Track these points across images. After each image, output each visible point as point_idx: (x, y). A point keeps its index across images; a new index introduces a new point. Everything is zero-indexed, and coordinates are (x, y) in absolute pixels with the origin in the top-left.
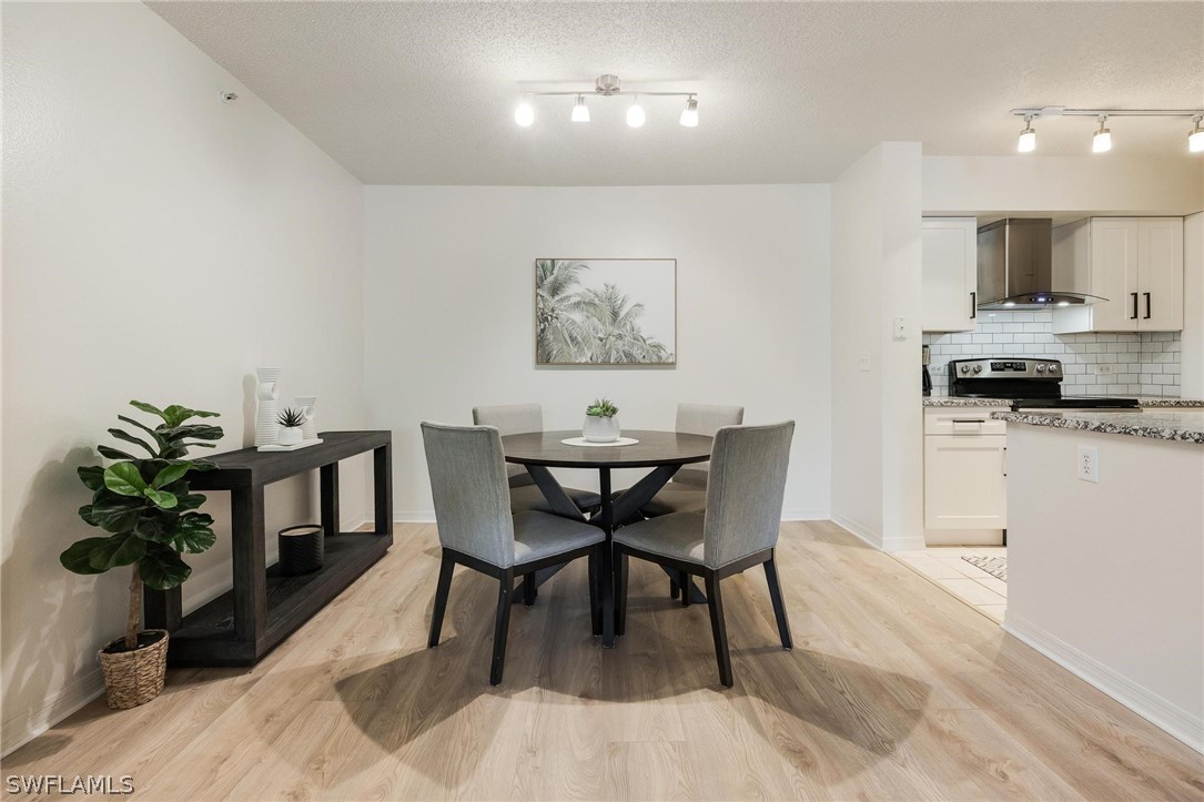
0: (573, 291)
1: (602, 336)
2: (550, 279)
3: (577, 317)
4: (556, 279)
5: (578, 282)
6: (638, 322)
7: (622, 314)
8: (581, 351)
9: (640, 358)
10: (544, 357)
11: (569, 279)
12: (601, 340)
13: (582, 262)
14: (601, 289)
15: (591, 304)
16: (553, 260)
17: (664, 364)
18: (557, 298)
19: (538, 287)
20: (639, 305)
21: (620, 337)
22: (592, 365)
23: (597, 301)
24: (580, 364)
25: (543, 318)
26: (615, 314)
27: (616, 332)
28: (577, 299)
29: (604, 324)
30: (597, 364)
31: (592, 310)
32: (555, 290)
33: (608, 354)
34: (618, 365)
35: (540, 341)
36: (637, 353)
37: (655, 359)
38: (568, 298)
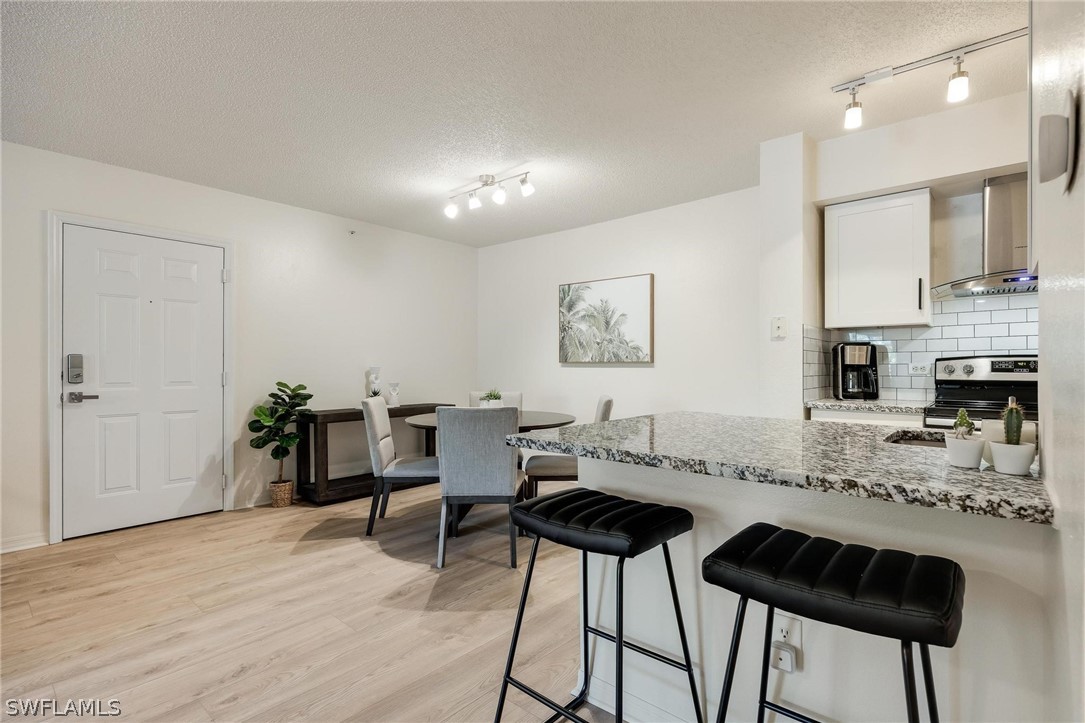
0: (581, 307)
1: (598, 340)
2: (568, 299)
3: (583, 326)
4: (571, 299)
5: (584, 300)
6: (623, 329)
7: (612, 323)
8: (585, 353)
9: (624, 358)
10: (564, 359)
11: (579, 298)
12: (598, 344)
13: (585, 285)
14: (598, 304)
15: (592, 316)
16: (569, 285)
17: (642, 362)
18: (571, 313)
19: (560, 306)
20: (623, 315)
21: (611, 341)
22: (592, 364)
23: (595, 314)
24: (585, 363)
25: (564, 329)
26: (607, 323)
27: (608, 337)
28: (582, 313)
29: (600, 331)
30: (595, 362)
31: (592, 321)
32: (570, 307)
33: (603, 355)
34: (609, 363)
35: (562, 346)
36: (622, 354)
37: (635, 359)
38: (578, 312)
